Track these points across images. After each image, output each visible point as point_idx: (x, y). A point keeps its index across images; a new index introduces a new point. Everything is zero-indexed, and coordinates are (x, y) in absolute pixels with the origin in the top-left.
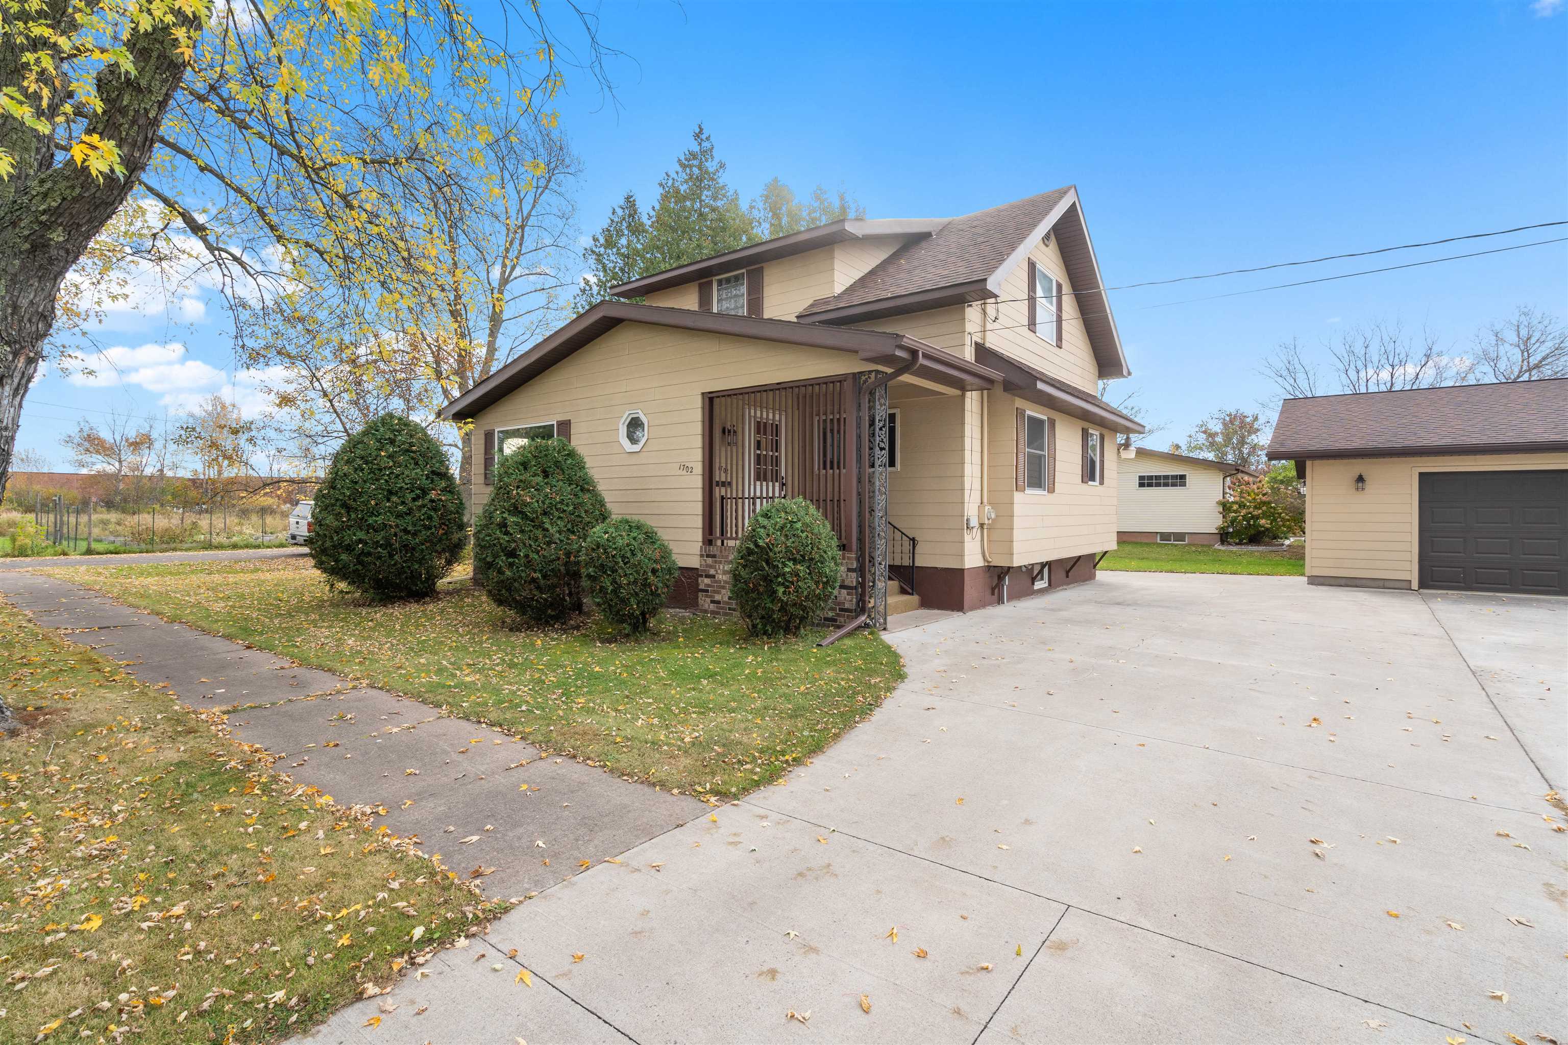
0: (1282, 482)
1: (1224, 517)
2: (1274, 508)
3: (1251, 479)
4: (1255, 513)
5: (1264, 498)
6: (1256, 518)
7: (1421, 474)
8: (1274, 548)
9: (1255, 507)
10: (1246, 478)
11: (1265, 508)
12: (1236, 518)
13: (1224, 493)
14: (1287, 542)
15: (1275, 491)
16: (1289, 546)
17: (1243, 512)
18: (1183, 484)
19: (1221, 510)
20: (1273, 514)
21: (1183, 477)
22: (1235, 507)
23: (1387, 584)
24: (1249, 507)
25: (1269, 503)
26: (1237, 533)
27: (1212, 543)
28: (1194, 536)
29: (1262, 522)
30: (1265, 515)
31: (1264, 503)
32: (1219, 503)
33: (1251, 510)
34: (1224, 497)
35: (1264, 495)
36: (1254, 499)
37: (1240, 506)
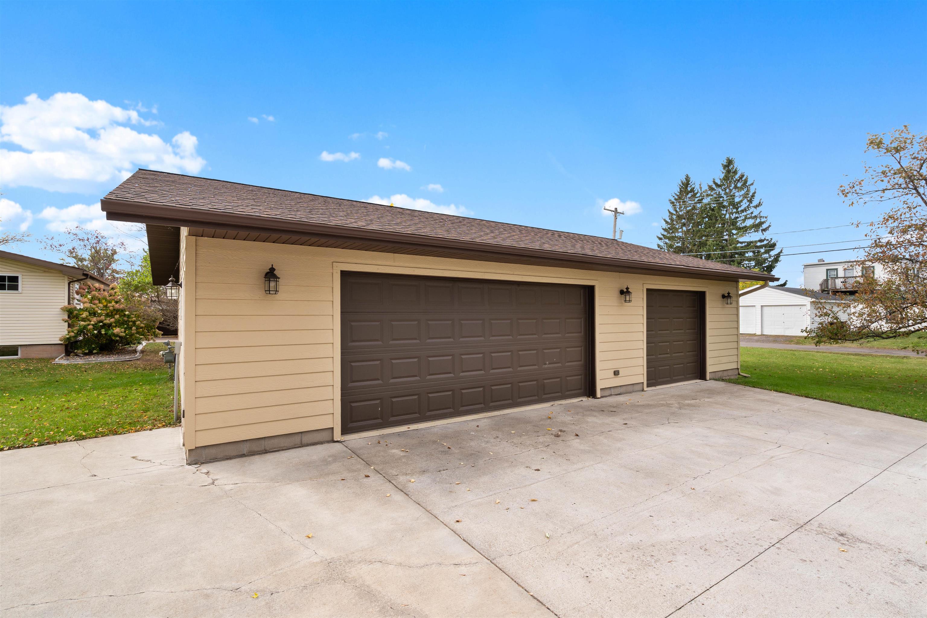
0: (136, 289)
1: (69, 326)
2: (129, 316)
3: (102, 286)
4: (107, 321)
5: (117, 306)
6: (109, 326)
7: (342, 272)
8: (127, 357)
9: (107, 315)
10: (97, 285)
11: (117, 317)
12: (85, 327)
13: (70, 299)
14: (140, 348)
15: (128, 299)
16: (142, 352)
17: (94, 320)
18: (16, 288)
19: (66, 317)
20: (126, 322)
21: (14, 279)
22: (85, 315)
23: (306, 439)
24: (100, 315)
25: (123, 310)
26: (87, 342)
27: (54, 355)
28: (29, 348)
29: (117, 330)
30: (119, 324)
31: (117, 311)
32: (63, 309)
33: (103, 318)
34: (69, 303)
35: (116, 302)
36: (106, 306)
37: (90, 314)
